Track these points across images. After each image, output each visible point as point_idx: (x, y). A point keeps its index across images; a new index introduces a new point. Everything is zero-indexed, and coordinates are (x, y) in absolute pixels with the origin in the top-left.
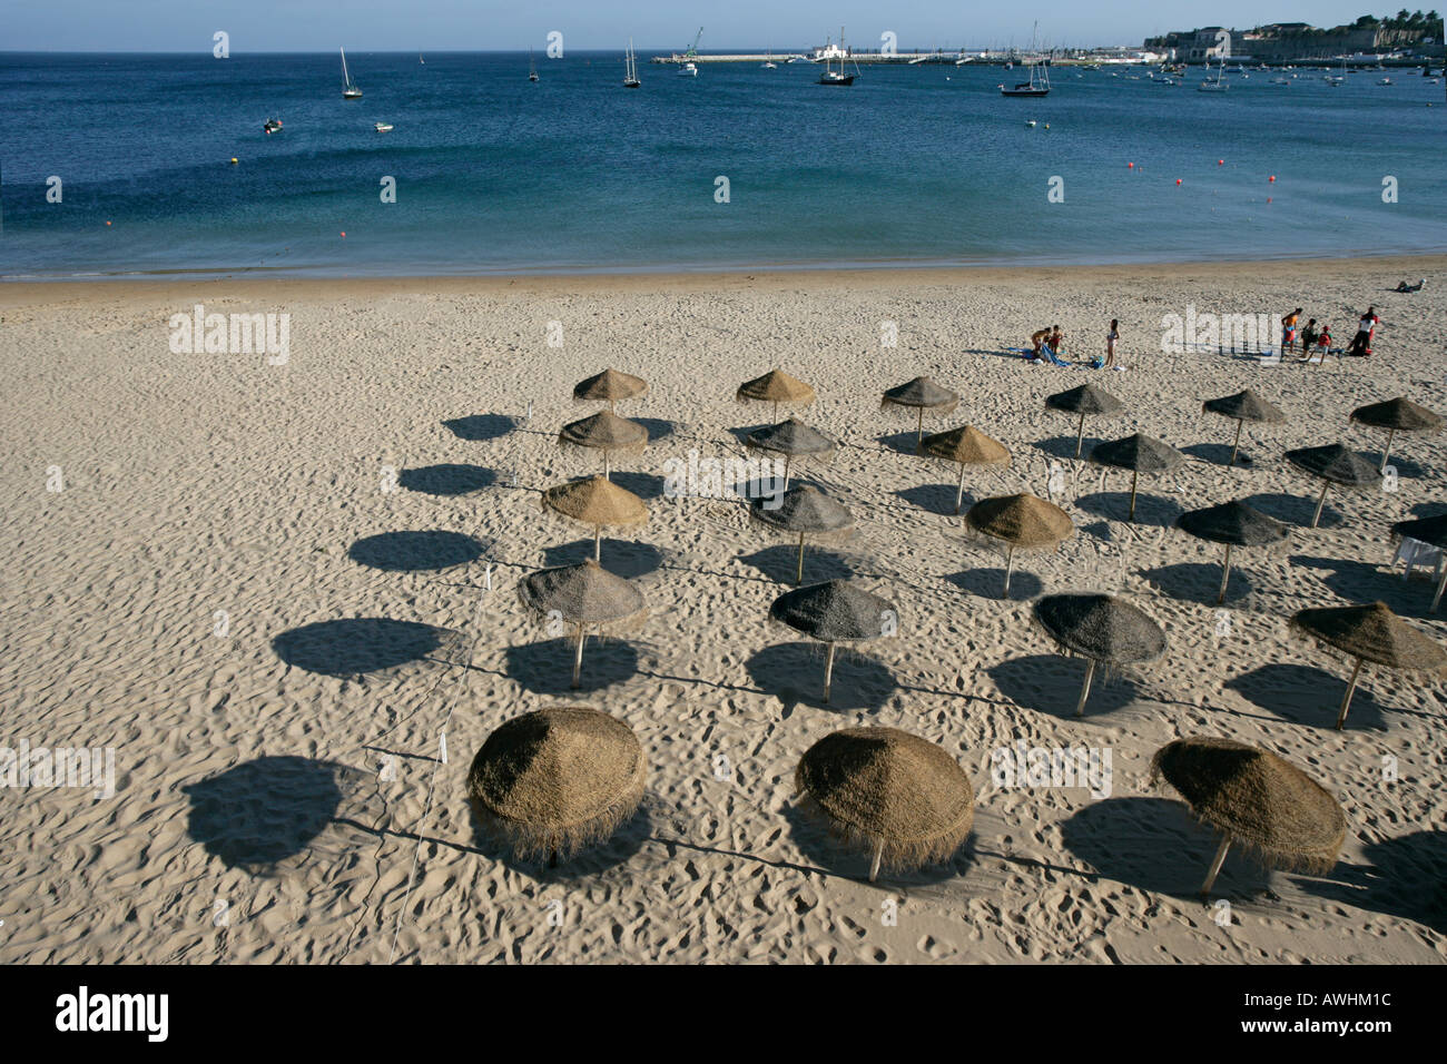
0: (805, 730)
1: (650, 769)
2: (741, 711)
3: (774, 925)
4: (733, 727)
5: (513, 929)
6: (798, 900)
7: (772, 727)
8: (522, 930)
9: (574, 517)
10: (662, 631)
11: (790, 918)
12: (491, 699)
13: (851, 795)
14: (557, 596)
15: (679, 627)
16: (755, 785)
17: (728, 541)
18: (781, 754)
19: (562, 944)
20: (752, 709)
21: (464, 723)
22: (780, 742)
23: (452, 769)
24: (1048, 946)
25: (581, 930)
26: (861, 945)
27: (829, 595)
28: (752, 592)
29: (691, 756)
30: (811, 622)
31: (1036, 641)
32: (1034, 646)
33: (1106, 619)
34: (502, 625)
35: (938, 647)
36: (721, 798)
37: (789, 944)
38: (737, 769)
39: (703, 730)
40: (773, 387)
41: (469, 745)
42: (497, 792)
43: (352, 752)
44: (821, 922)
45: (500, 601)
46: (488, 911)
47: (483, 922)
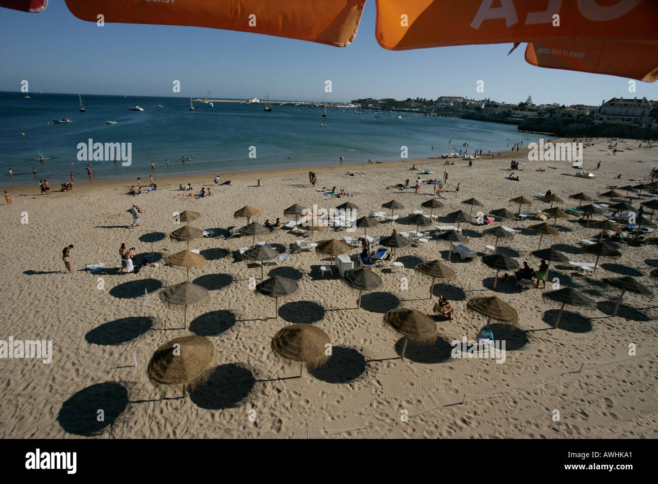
0: (271, 329)
1: (218, 353)
2: (248, 326)
3: (270, 400)
4: (245, 332)
5: (172, 425)
6: (277, 389)
8: (175, 424)
9: (178, 265)
10: (216, 302)
11: (275, 396)
12: (152, 338)
13: (290, 349)
14: (175, 296)
15: (222, 300)
16: (256, 352)
18: (264, 339)
19: (192, 426)
20: (252, 325)
21: (142, 349)
22: (263, 335)
23: (139, 368)
24: (359, 385)
25: (199, 419)
26: (300, 400)
27: (274, 282)
28: (247, 284)
29: (232, 345)
30: (269, 291)
31: (343, 286)
33: (363, 276)
34: (154, 309)
35: (312, 293)
36: (245, 359)
37: (276, 405)
38: (249, 347)
39: (235, 335)
40: (245, 212)
41: (145, 357)
42: (160, 374)
43: (95, 370)
44: (285, 395)
45: (152, 300)
46: (160, 420)
47: (159, 425)
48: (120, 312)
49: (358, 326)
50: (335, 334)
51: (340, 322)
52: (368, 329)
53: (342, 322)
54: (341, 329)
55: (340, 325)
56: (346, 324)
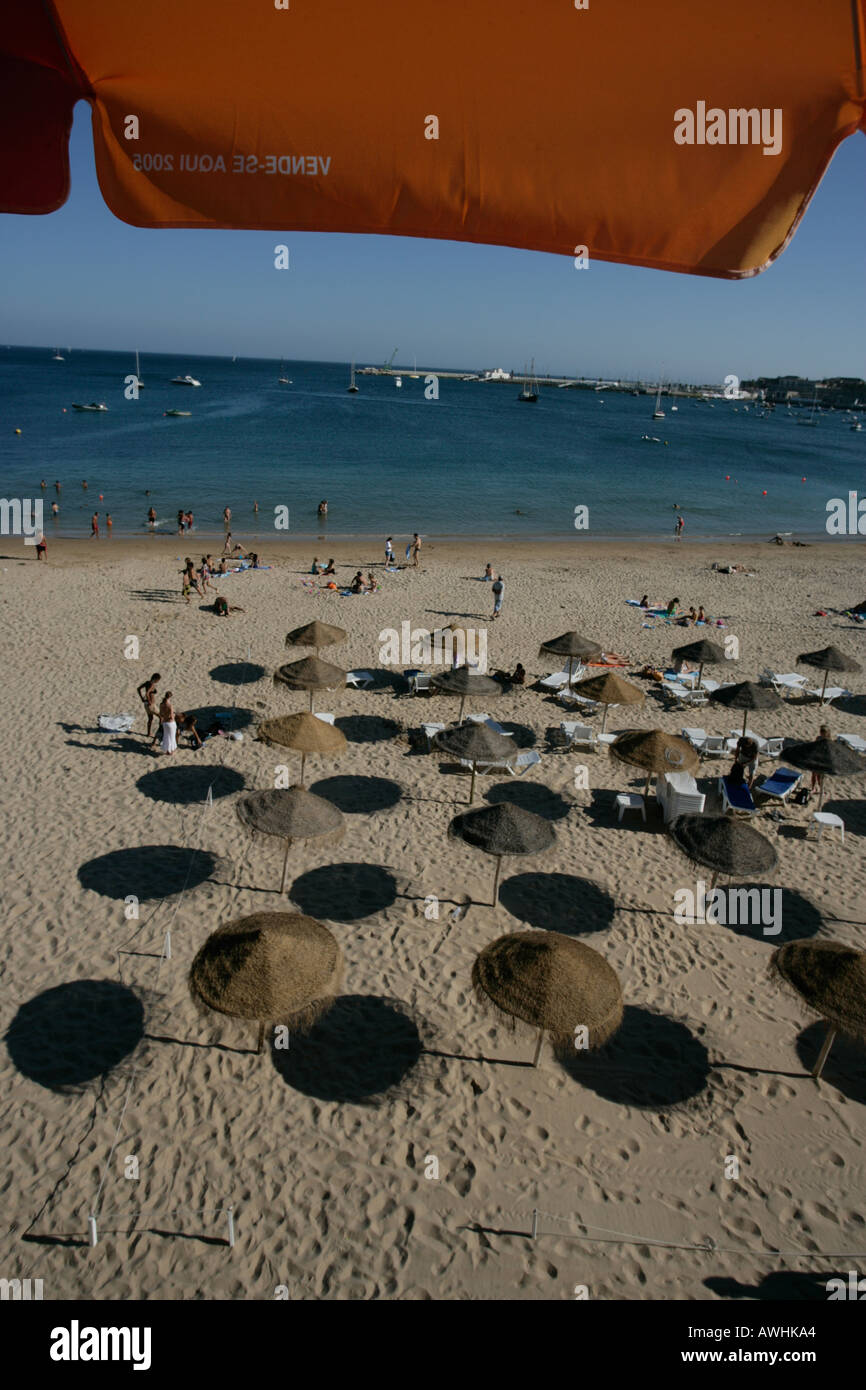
0: (477, 931)
1: (347, 965)
2: (423, 914)
3: (452, 1106)
4: (416, 928)
5: (224, 1111)
6: (473, 1084)
7: (450, 928)
8: (232, 1112)
9: (285, 745)
10: (356, 843)
11: (465, 1099)
12: (210, 901)
13: (518, 990)
14: (269, 815)
15: (371, 840)
16: (435, 980)
17: (412, 766)
18: (457, 951)
19: (267, 1125)
21: (186, 922)
22: (456, 941)
23: (175, 963)
24: (686, 1124)
25: (284, 1112)
26: (527, 1125)
27: (498, 817)
28: (433, 810)
29: (381, 953)
30: (483, 839)
31: (669, 854)
32: (667, 858)
33: (727, 837)
35: (588, 859)
36: (406, 991)
37: (464, 1124)
38: (420, 965)
39: (391, 930)
41: (190, 942)
42: (215, 988)
43: (88, 948)
44: (492, 1103)
45: (220, 816)
46: (203, 1094)
47: (198, 1105)
48: (152, 831)
49: (698, 965)
50: (636, 975)
51: (653, 946)
52: (725, 977)
53: (657, 946)
54: (654, 963)
55: (652, 953)
56: (666, 953)
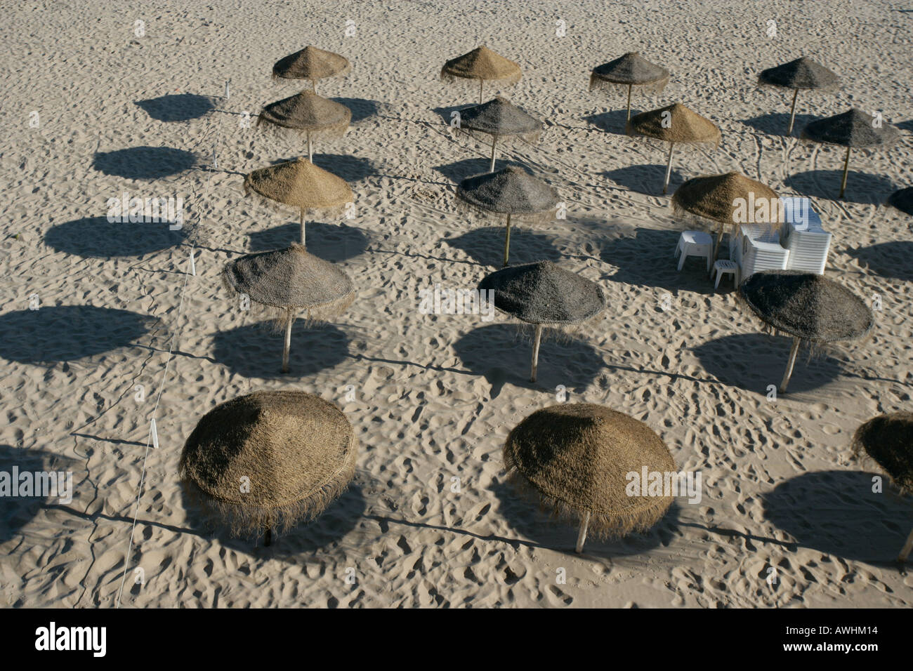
0: (512, 409)
1: (361, 449)
2: (450, 392)
3: (484, 595)
4: (442, 407)
6: (508, 571)
7: (480, 407)
9: (278, 200)
10: (370, 314)
11: (499, 588)
12: (200, 384)
13: (560, 471)
14: (263, 281)
15: (387, 310)
16: (464, 462)
17: (435, 224)
18: (490, 432)
20: (460, 389)
21: (174, 408)
22: (489, 421)
23: (164, 453)
27: (537, 277)
28: (460, 274)
29: (401, 435)
30: (518, 305)
31: (742, 321)
32: (739, 325)
33: (813, 299)
34: (209, 310)
35: (644, 327)
36: (431, 476)
38: (447, 448)
39: (413, 411)
40: (478, 65)
41: (180, 429)
42: (210, 475)
43: (60, 440)
44: (529, 590)
45: (206, 287)
46: (205, 588)
47: (201, 600)
49: (770, 444)
50: (696, 454)
51: (718, 423)
52: (801, 457)
53: (723, 424)
54: (718, 442)
55: (716, 431)
56: (733, 431)
